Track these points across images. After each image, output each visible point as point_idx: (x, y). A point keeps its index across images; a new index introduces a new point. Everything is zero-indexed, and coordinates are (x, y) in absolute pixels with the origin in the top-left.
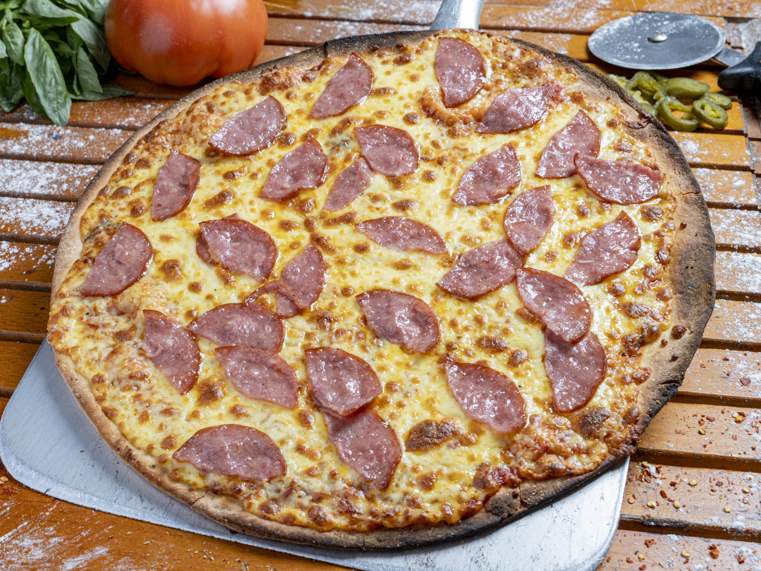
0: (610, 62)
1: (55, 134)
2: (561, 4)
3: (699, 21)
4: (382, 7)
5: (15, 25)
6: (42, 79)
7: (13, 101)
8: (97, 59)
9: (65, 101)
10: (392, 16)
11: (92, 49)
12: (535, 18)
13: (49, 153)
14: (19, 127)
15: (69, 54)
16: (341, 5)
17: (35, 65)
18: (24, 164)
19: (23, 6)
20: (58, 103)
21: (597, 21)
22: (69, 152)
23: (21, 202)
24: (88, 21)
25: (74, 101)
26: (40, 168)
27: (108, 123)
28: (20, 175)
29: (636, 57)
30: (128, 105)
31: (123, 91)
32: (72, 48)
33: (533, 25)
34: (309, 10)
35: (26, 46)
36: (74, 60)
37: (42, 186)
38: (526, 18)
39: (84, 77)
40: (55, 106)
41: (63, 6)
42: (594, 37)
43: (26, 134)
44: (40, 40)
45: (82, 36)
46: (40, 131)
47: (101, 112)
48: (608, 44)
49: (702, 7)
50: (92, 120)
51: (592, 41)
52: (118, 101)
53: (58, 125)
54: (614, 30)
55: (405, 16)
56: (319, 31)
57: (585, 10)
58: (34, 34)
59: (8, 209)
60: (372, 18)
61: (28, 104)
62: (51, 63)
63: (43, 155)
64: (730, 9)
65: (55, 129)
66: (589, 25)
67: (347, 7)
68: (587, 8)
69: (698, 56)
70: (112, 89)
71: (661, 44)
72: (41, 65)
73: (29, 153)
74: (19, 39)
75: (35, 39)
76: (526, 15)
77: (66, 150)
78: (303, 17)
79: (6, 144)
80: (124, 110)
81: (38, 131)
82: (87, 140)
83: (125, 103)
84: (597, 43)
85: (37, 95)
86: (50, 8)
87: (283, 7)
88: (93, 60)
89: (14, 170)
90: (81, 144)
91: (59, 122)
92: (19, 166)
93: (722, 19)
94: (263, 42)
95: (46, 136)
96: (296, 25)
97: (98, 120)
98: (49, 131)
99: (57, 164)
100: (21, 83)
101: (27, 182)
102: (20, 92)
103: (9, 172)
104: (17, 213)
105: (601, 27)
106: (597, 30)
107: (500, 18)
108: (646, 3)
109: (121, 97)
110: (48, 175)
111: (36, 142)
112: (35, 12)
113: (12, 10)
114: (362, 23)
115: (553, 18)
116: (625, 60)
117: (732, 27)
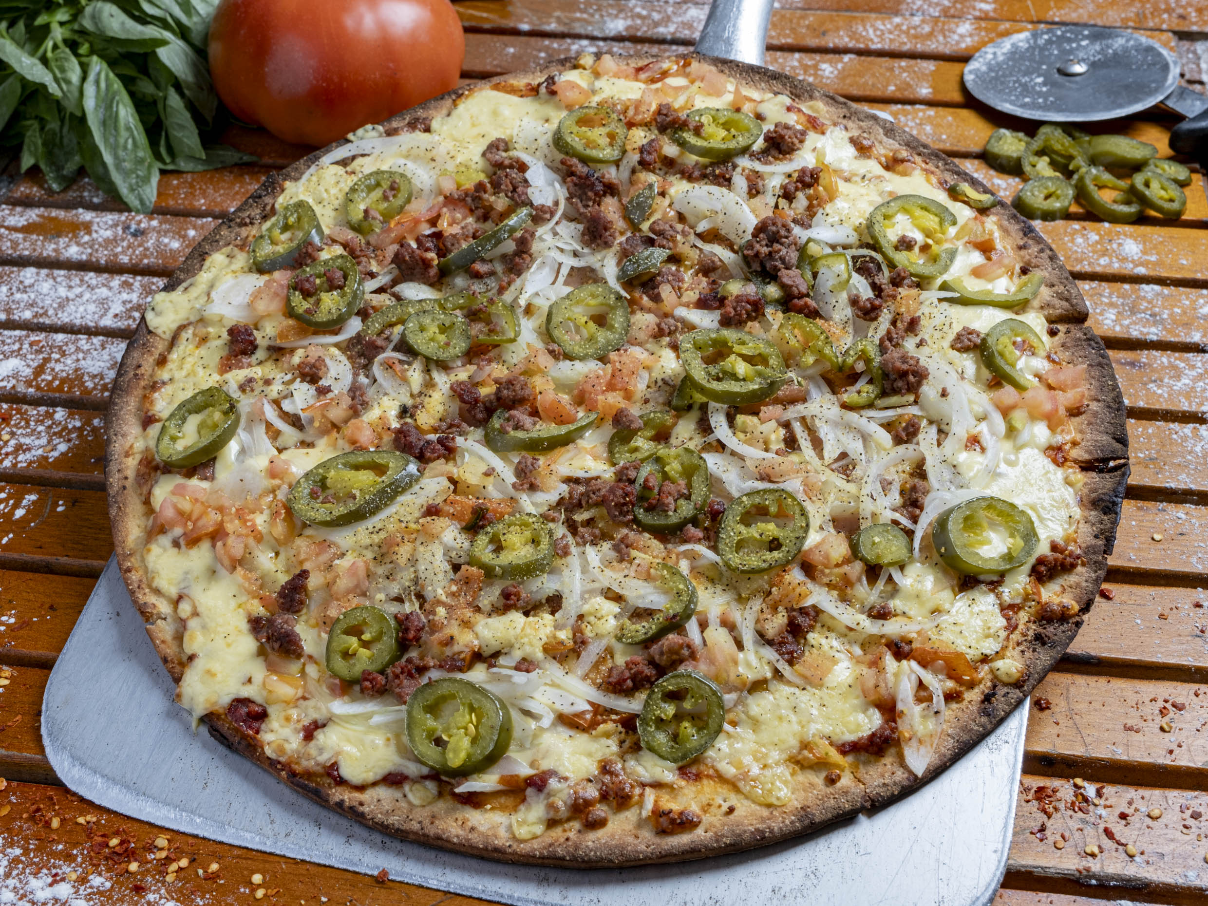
0: (999, 108)
1: (134, 227)
2: (918, 11)
3: (1136, 40)
4: (639, 16)
5: (67, 50)
6: (112, 140)
7: (65, 172)
8: (196, 104)
9: (149, 173)
10: (656, 30)
11: (189, 88)
12: (878, 33)
13: (125, 259)
14: (76, 215)
15: (152, 95)
16: (575, 12)
17: (101, 116)
18: (86, 278)
19: (79, 18)
20: (138, 176)
21: (976, 38)
22: (156, 257)
23: (84, 342)
24: (181, 43)
25: (163, 172)
26: (112, 284)
27: (217, 210)
28: (80, 296)
29: (1041, 100)
30: (247, 178)
31: (240, 155)
32: (158, 86)
33: (876, 46)
34: (526, 20)
35: (85, 86)
36: (160, 106)
37: (116, 316)
38: (864, 33)
39: (176, 133)
40: (134, 181)
41: (143, 19)
42: (973, 65)
43: (87, 227)
44: (107, 76)
45: (173, 69)
46: (110, 222)
47: (205, 191)
48: (996, 78)
49: (1137, 15)
50: (191, 204)
51: (970, 72)
52: (231, 172)
53: (138, 212)
54: (1004, 54)
55: (677, 29)
56: (543, 55)
57: (956, 20)
58: (97, 65)
59: (63, 354)
60: (624, 33)
61: (89, 177)
62: (126, 113)
63: (116, 263)
64: (1182, 17)
65: (133, 218)
66: (963, 45)
67: (585, 16)
68: (960, 17)
69: (1137, 100)
70: (221, 152)
71: (1078, 78)
72: (110, 116)
73: (94, 260)
74: (75, 76)
75: (99, 74)
76: (865, 29)
77: (152, 254)
78: (516, 32)
79: (57, 243)
80: (241, 187)
81: (106, 223)
82: (184, 237)
83: (242, 175)
84: (977, 76)
85: (104, 165)
86: (123, 23)
87: (485, 15)
88: (191, 106)
89: (70, 287)
90: (175, 245)
91: (139, 207)
92: (78, 282)
93: (1170, 35)
94: (458, 75)
95: (120, 229)
96: (506, 45)
97: (201, 203)
98: (124, 222)
99: (139, 278)
100: (79, 143)
101: (92, 308)
102: (77, 158)
103: (63, 292)
104: (78, 360)
105: (983, 49)
106: (977, 55)
107: (824, 34)
108: (1050, 9)
109: (236, 165)
110: (125, 296)
111: (105, 240)
112: (99, 29)
113: (62, 24)
114: (609, 42)
115: (907, 33)
116: (1024, 106)
117: (1185, 48)
